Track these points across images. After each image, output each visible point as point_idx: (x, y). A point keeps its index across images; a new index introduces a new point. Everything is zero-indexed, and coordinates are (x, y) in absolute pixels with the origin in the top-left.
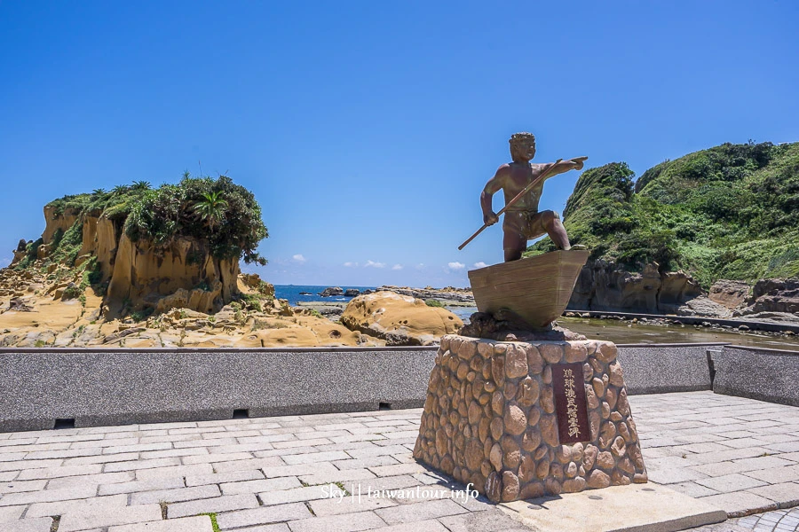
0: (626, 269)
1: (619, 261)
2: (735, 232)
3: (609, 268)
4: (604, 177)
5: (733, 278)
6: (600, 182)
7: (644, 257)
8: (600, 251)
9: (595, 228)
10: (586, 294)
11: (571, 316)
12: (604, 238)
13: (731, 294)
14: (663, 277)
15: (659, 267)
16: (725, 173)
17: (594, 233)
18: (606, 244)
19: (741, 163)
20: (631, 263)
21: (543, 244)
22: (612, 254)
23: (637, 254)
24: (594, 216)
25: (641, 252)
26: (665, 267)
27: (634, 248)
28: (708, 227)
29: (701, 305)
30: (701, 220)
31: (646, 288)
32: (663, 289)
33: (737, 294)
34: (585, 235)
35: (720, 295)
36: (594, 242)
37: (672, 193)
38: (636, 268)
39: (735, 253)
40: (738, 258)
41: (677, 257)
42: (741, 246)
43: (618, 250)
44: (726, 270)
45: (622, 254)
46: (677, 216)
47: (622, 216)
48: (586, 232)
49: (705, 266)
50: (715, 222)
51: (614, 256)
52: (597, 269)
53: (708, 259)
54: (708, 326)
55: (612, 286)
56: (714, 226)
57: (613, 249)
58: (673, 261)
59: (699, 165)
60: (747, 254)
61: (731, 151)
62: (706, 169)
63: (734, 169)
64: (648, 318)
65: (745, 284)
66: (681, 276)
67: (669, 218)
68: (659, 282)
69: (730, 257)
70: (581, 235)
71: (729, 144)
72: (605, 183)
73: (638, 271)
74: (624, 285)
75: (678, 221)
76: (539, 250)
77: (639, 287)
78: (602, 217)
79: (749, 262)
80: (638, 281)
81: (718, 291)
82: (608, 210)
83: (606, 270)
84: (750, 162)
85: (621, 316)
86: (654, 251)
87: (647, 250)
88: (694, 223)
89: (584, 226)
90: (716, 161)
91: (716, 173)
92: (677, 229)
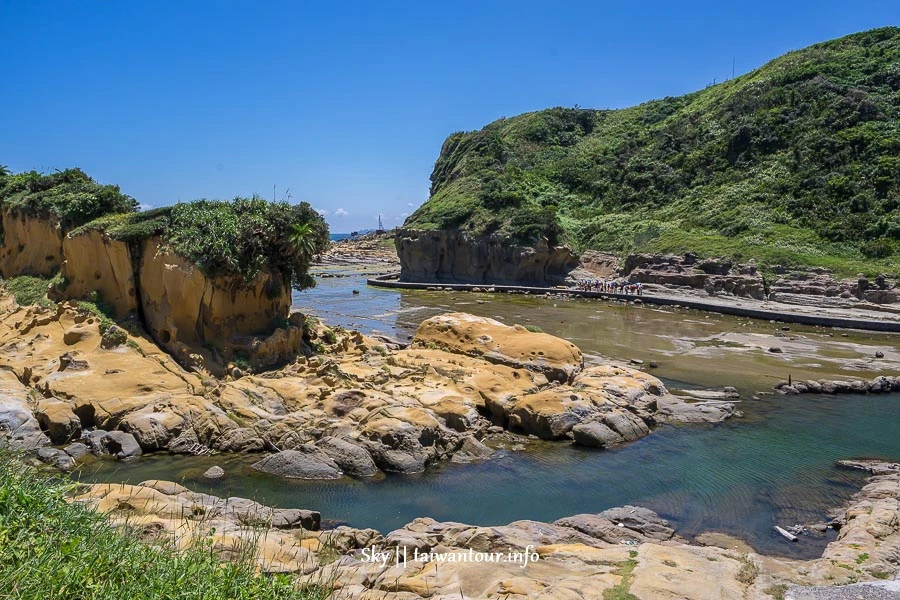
0: (521, 244)
1: (514, 236)
2: (590, 203)
3: (505, 243)
4: (481, 146)
5: (599, 249)
6: (477, 149)
7: (536, 233)
8: (495, 226)
9: (486, 202)
10: (481, 267)
11: (478, 291)
12: (497, 211)
13: (600, 263)
14: (551, 251)
15: (549, 241)
16: (561, 138)
17: (485, 207)
18: (499, 218)
19: (571, 129)
20: (524, 238)
21: (436, 217)
22: (506, 230)
23: (530, 229)
24: (483, 189)
25: (534, 228)
26: (553, 242)
27: (527, 223)
28: (567, 197)
29: (582, 275)
30: (559, 190)
31: (537, 261)
32: (550, 262)
33: (604, 264)
34: (478, 209)
35: (590, 264)
36: (487, 216)
37: (518, 156)
38: (530, 243)
39: (599, 225)
40: (603, 230)
41: (561, 231)
42: (603, 219)
43: (512, 225)
44: (593, 241)
45: (517, 229)
46: (539, 185)
47: (510, 190)
48: (477, 205)
49: (574, 237)
50: (570, 192)
51: (509, 231)
52: (493, 243)
53: (575, 230)
54: (607, 300)
55: (509, 260)
56: (572, 196)
57: (507, 223)
58: (559, 236)
59: (539, 128)
60: (610, 227)
61: (564, 115)
62: (545, 133)
63: (568, 134)
64: (551, 292)
65: (612, 255)
66: (566, 250)
67: (533, 187)
68: (547, 256)
69: (595, 229)
70: (473, 208)
71: (560, 108)
72: (483, 152)
73: (532, 246)
74: (519, 259)
75: (541, 190)
76: (432, 222)
77: (532, 260)
78: (492, 191)
79: (612, 235)
80: (532, 255)
81: (588, 260)
82: (495, 184)
83: (503, 244)
84: (578, 128)
85: (526, 290)
86: (545, 226)
87: (538, 225)
88: (555, 193)
89: (474, 199)
90: (553, 126)
91: (553, 137)
92: (541, 198)
